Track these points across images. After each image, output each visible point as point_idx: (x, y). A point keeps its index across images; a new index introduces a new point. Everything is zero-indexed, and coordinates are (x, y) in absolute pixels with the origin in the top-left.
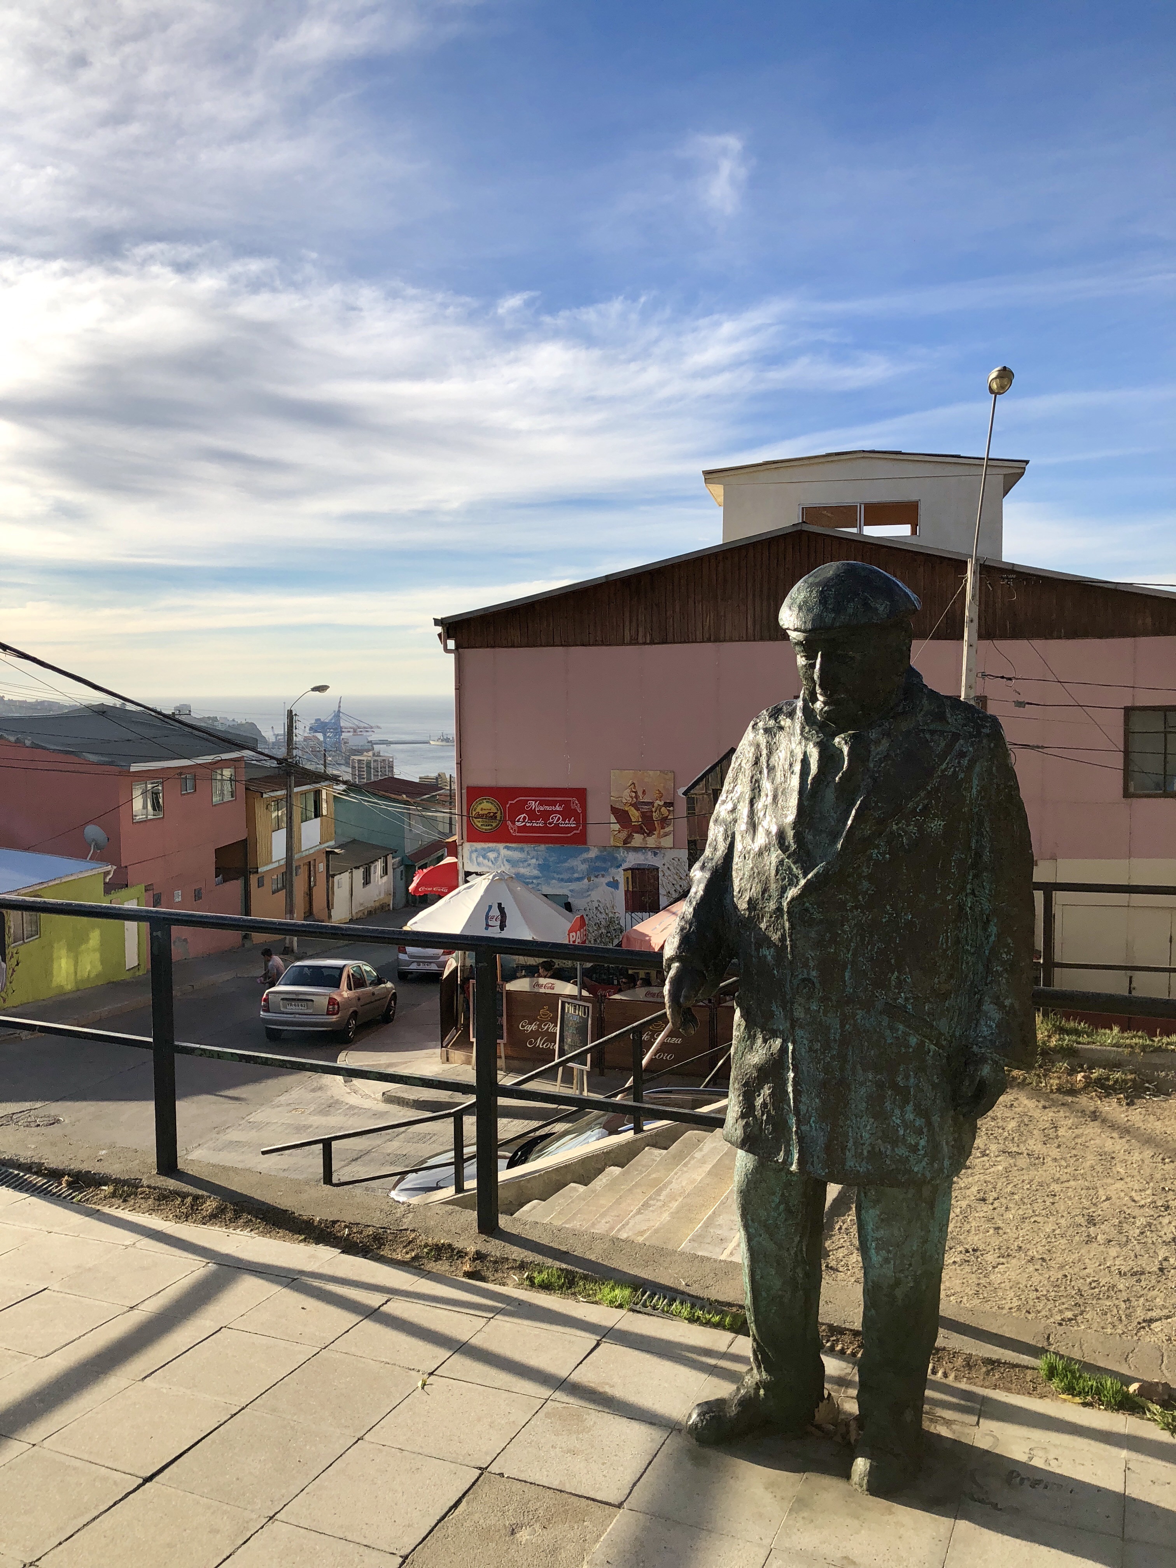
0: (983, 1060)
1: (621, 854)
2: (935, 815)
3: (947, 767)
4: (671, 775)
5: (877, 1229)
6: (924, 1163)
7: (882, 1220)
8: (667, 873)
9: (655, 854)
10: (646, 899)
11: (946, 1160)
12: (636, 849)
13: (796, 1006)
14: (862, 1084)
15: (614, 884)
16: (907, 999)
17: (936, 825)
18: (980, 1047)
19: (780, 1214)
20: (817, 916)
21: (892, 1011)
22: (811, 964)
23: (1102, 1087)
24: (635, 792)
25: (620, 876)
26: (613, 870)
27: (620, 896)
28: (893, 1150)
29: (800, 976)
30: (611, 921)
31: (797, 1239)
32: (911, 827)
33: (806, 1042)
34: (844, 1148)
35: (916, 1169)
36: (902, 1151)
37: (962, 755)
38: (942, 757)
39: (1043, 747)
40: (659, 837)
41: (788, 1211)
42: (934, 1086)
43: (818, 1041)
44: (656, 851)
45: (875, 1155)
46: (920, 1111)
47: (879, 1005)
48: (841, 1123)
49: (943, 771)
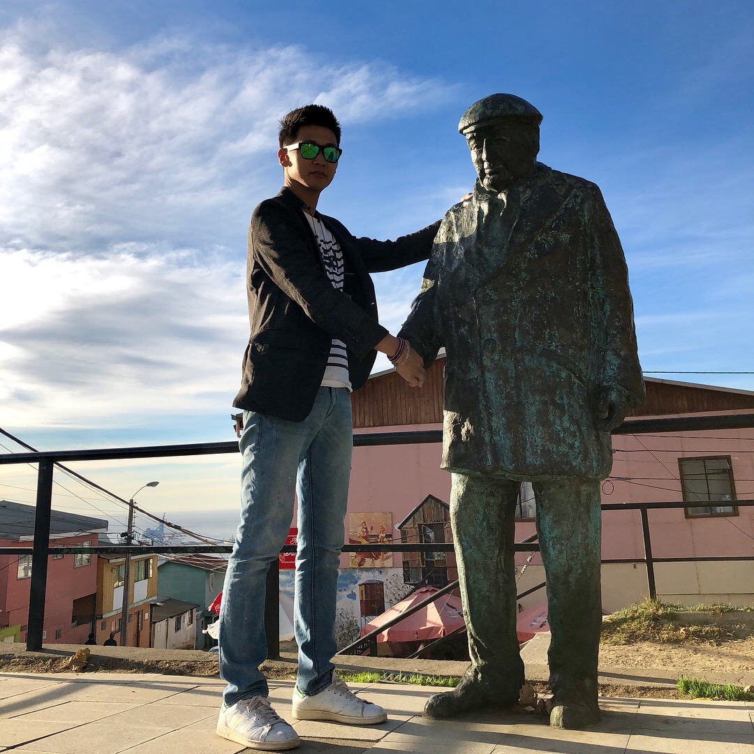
0: (610, 388)
1: (357, 573)
2: (564, 231)
3: (568, 202)
4: (390, 515)
5: (552, 529)
6: (579, 460)
7: (555, 522)
8: (390, 586)
9: (381, 572)
10: (375, 606)
11: (594, 461)
12: (368, 570)
13: (484, 357)
14: (532, 404)
15: (353, 596)
16: (556, 346)
17: (565, 237)
18: (608, 382)
19: (483, 530)
20: (495, 297)
21: (549, 355)
22: (493, 329)
23: (699, 636)
24: (366, 528)
25: (357, 590)
26: (352, 586)
27: (357, 605)
28: (557, 448)
29: (486, 338)
30: (351, 624)
31: (497, 552)
32: (550, 238)
33: (492, 381)
34: (524, 449)
35: (574, 464)
36: (563, 448)
37: (576, 196)
38: (566, 196)
39: (629, 479)
40: (383, 560)
41: (490, 528)
42: (581, 407)
43: (501, 379)
44: (381, 570)
45: (546, 452)
46: (573, 421)
47: (539, 351)
48: (521, 431)
49: (565, 206)
